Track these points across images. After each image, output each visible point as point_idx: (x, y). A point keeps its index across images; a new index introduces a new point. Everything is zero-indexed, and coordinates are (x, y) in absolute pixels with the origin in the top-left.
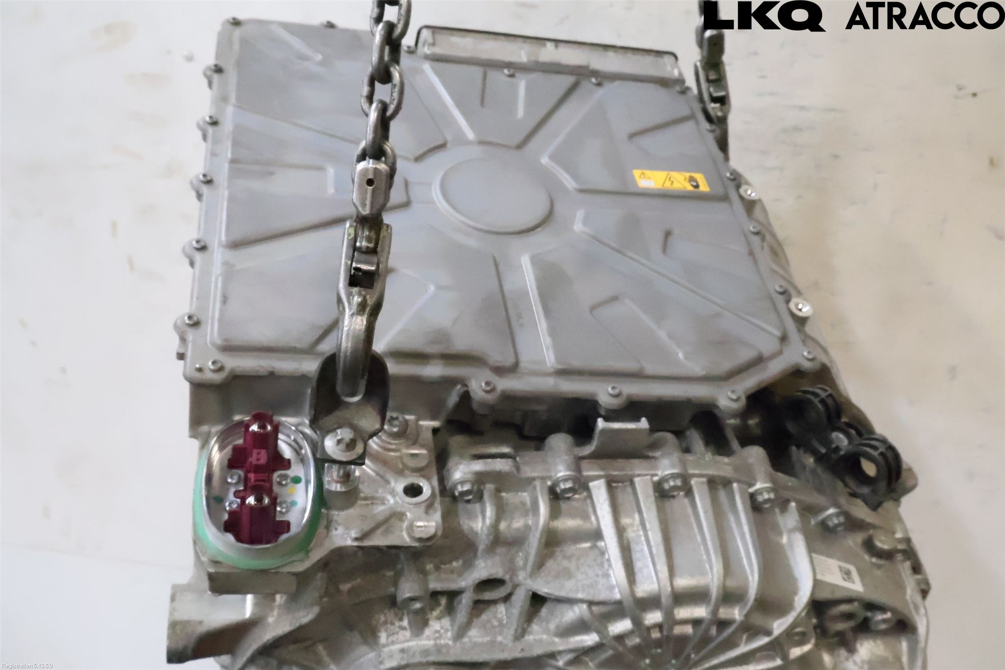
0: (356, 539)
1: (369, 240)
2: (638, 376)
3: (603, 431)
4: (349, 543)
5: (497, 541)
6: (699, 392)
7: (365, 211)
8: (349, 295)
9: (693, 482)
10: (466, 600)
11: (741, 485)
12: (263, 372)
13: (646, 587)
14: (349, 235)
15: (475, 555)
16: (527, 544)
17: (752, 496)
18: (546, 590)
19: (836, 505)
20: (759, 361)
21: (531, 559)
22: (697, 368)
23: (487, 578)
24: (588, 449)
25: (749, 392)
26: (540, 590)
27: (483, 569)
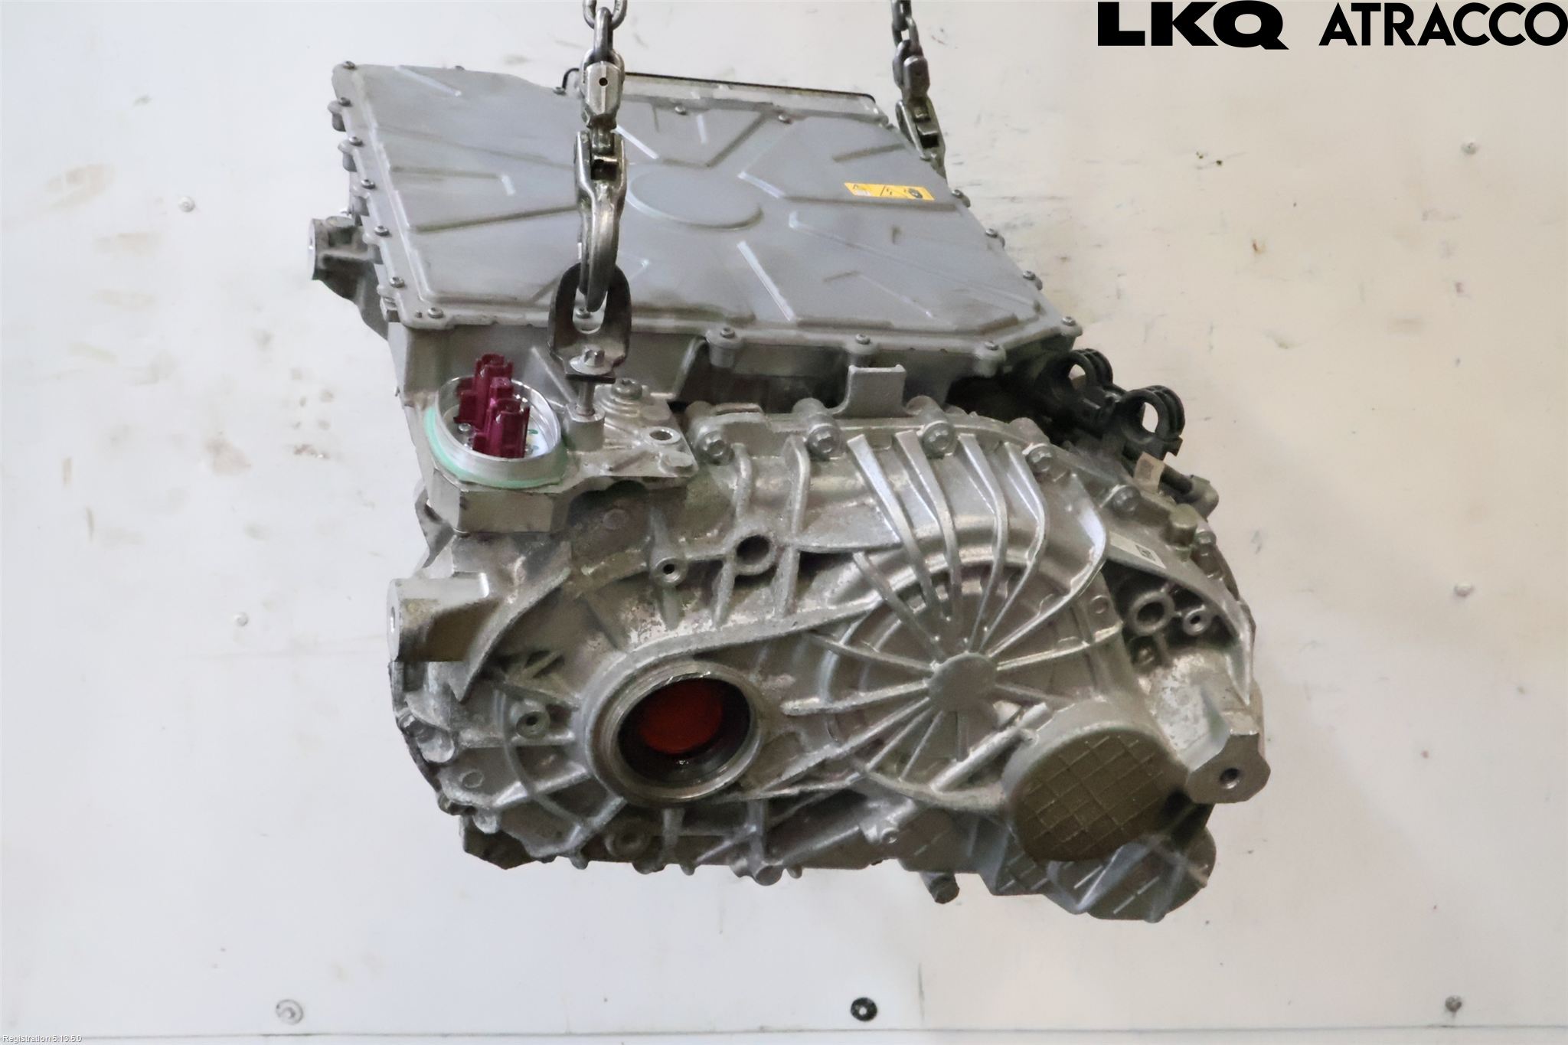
0: (611, 470)
1: (604, 141)
2: (884, 328)
3: (857, 375)
4: (603, 473)
5: (754, 501)
6: (956, 344)
7: (600, 110)
8: (593, 187)
9: (961, 437)
10: (727, 573)
11: (1012, 444)
12: (487, 322)
13: (927, 529)
14: (582, 140)
15: (733, 515)
16: (788, 502)
17: (1028, 458)
18: (814, 544)
19: (1122, 482)
20: (1012, 323)
21: (795, 519)
22: (948, 323)
23: (750, 536)
24: (840, 409)
25: (1009, 347)
26: (808, 546)
27: (743, 529)
